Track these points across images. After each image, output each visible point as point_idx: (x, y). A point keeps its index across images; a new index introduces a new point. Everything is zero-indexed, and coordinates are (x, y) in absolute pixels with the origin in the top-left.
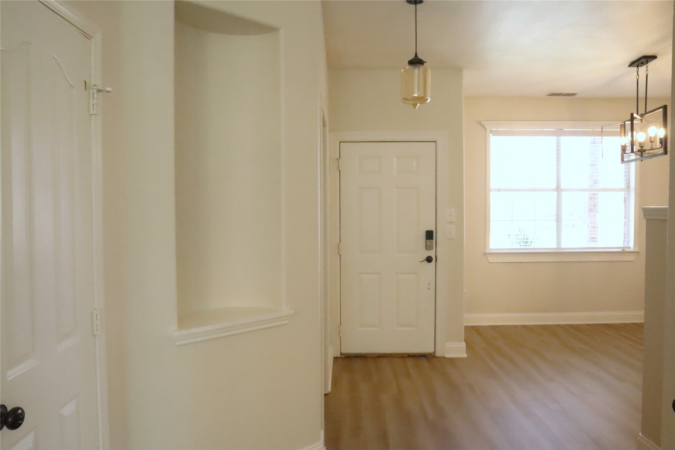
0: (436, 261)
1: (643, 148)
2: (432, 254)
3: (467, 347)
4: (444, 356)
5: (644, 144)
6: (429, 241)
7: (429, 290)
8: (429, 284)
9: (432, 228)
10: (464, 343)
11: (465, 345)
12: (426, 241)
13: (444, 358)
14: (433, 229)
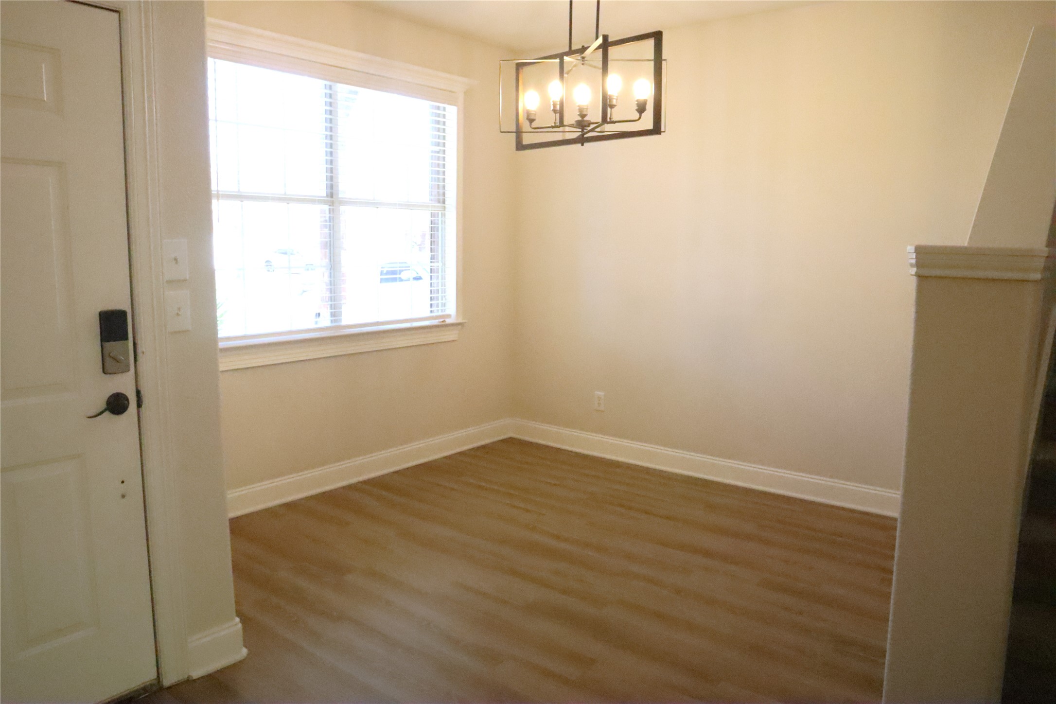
0: (139, 405)
1: (586, 119)
2: (124, 384)
3: (244, 629)
4: (189, 677)
5: (587, 111)
6: (113, 346)
7: (124, 500)
8: (123, 482)
9: (120, 303)
10: (237, 619)
11: (240, 625)
12: (102, 346)
13: (189, 681)
14: (123, 305)
